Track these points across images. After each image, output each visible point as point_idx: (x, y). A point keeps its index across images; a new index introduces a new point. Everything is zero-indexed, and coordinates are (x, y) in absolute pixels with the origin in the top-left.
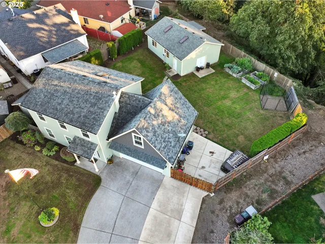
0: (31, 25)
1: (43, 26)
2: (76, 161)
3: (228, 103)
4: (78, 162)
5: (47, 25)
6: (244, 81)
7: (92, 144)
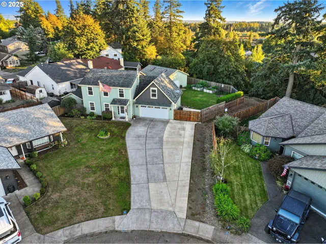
0: (63, 68)
1: (70, 69)
2: (111, 118)
3: (198, 98)
4: (113, 119)
5: (73, 68)
6: (205, 90)
7: (126, 100)
